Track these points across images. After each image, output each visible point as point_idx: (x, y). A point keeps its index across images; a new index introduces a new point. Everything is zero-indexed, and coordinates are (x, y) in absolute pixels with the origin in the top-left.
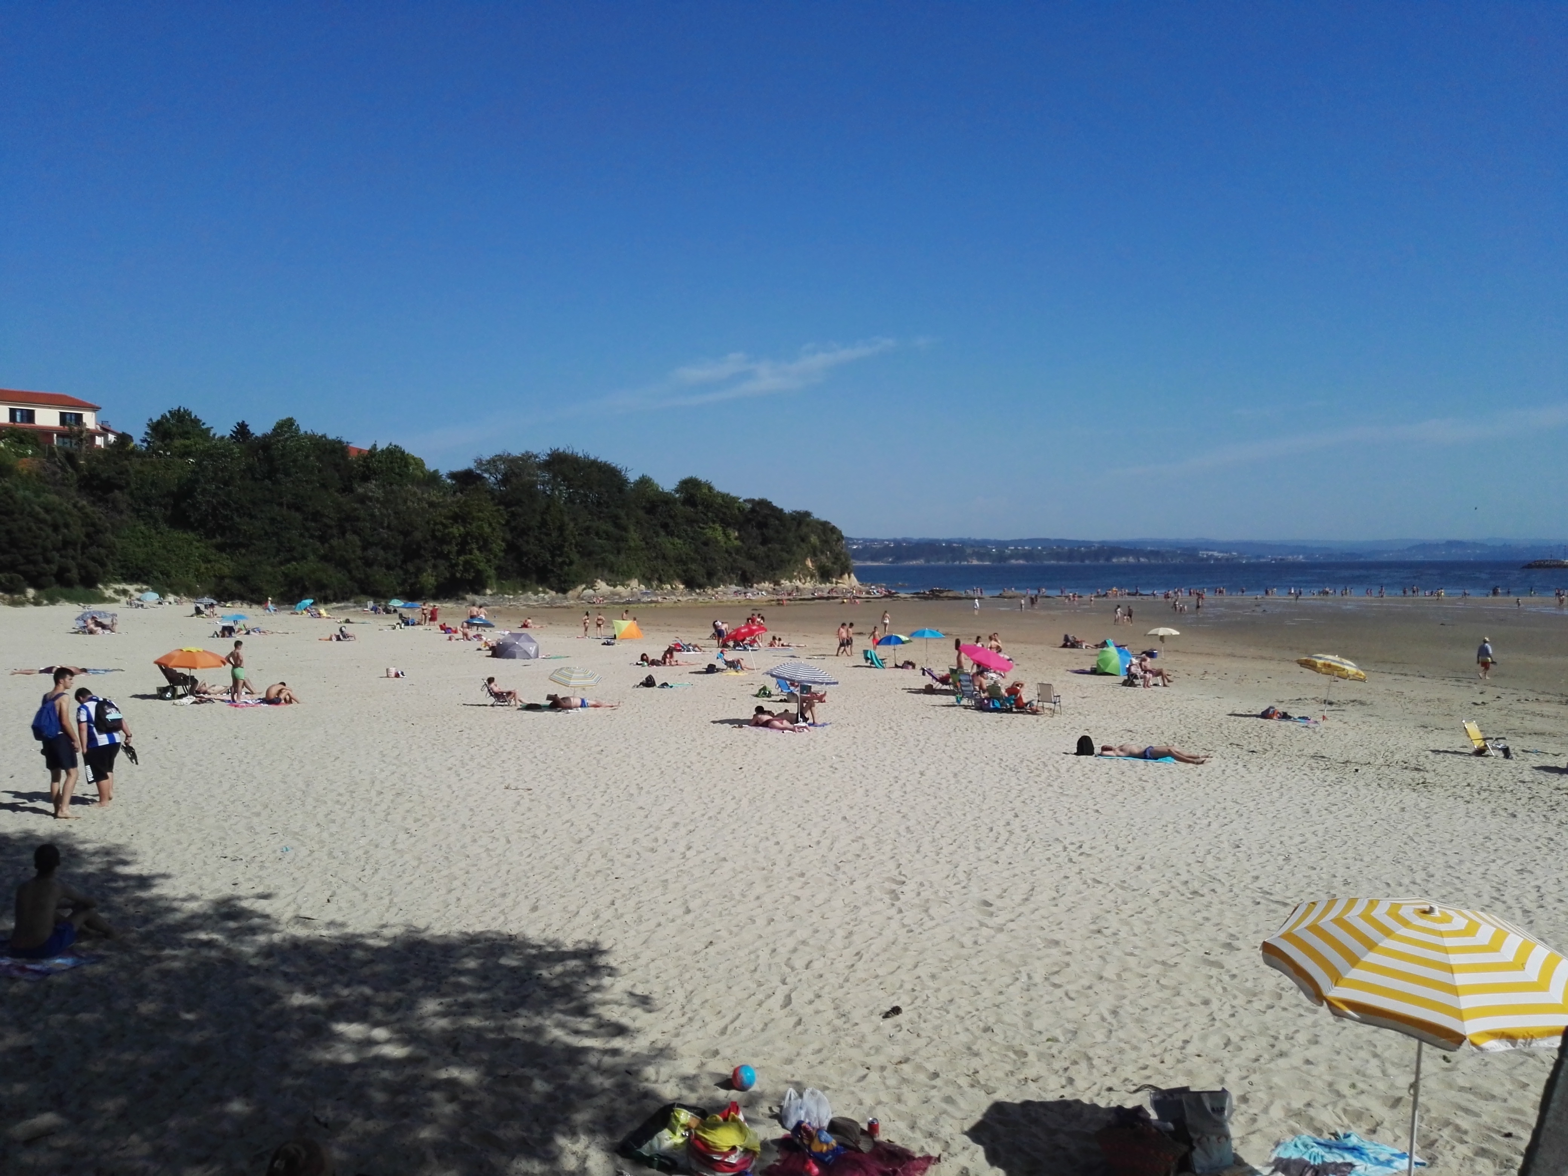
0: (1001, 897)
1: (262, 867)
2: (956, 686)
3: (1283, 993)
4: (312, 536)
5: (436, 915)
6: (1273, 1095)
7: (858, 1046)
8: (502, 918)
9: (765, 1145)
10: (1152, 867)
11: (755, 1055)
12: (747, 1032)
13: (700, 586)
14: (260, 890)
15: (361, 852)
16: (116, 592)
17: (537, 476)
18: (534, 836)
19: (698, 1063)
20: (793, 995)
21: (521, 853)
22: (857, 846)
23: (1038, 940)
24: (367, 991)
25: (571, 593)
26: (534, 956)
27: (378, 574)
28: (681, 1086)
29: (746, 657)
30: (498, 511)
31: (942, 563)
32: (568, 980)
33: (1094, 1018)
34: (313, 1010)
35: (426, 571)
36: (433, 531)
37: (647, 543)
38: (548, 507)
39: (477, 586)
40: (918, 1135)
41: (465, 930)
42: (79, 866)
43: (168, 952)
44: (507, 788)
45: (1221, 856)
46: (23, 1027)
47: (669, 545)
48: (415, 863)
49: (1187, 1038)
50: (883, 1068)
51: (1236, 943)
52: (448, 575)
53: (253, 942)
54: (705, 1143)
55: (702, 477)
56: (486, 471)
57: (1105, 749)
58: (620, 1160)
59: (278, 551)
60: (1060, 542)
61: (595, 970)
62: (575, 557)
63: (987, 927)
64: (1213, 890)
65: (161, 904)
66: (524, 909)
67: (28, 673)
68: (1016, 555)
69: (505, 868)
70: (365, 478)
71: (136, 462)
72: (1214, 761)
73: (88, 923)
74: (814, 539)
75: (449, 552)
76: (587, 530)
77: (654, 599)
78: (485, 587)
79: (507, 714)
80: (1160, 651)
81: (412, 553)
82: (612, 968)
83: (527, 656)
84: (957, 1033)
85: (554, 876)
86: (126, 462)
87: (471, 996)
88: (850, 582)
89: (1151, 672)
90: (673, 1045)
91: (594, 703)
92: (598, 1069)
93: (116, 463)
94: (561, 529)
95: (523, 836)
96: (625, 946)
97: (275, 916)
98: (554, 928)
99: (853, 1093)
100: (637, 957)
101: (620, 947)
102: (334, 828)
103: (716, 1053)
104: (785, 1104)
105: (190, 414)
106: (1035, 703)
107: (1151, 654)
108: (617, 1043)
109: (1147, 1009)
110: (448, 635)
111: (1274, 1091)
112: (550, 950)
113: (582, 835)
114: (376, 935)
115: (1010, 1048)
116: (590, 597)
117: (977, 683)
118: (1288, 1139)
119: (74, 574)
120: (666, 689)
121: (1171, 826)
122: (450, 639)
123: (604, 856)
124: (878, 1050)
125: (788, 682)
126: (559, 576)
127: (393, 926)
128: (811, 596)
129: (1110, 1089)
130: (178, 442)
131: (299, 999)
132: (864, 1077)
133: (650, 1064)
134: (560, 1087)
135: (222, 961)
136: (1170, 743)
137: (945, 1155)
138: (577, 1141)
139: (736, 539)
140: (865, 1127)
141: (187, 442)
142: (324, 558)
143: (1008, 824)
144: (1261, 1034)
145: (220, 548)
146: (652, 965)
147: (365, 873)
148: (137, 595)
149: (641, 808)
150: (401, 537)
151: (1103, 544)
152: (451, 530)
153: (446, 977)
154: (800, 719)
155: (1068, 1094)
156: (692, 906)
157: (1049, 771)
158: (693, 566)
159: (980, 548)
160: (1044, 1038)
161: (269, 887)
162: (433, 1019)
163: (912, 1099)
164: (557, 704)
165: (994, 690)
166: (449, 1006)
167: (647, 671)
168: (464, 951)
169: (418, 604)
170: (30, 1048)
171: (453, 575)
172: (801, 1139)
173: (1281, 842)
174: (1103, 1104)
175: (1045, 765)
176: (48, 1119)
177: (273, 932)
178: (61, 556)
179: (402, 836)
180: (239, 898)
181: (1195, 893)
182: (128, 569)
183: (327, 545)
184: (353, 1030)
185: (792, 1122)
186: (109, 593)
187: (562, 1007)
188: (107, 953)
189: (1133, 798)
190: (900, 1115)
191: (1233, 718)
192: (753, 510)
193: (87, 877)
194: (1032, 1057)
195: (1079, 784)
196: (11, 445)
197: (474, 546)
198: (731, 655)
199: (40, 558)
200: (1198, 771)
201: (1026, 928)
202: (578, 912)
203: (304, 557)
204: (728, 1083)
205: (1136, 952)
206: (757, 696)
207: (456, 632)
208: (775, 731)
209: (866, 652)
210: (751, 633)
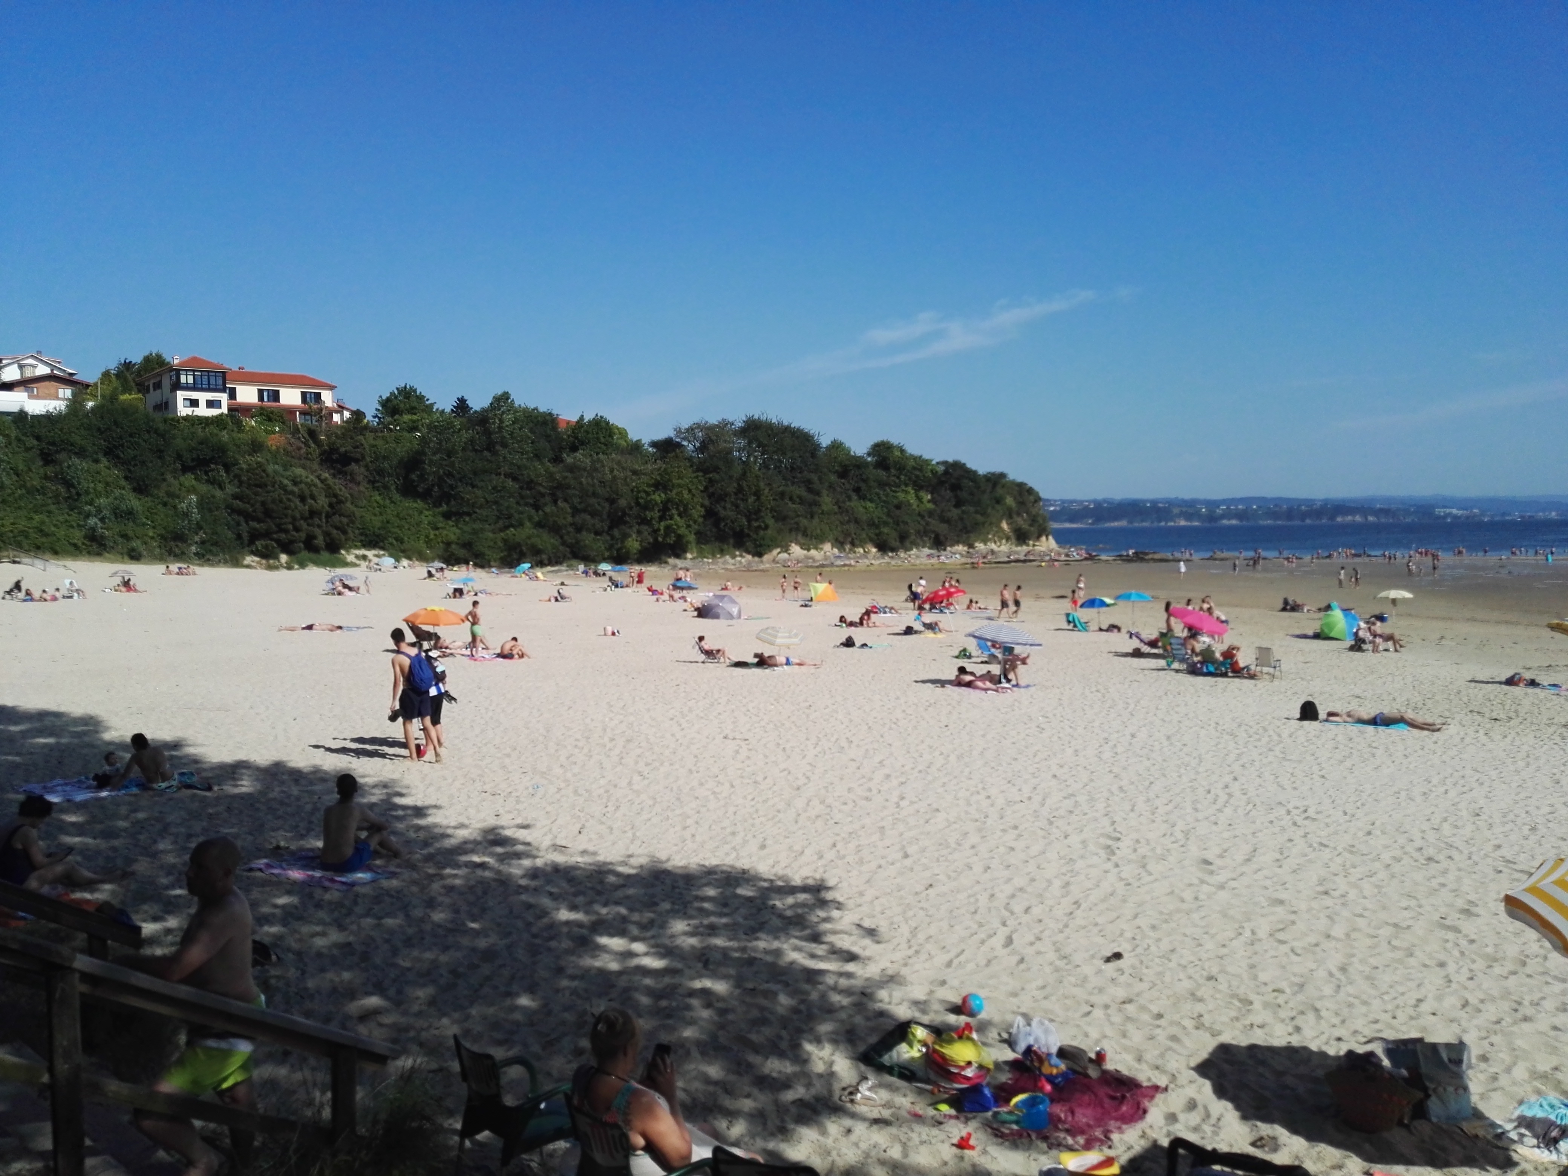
0: (1221, 856)
1: (518, 802)
2: (1165, 650)
3: (1528, 960)
4: (526, 504)
5: (675, 849)
6: (1517, 1057)
7: (1082, 986)
8: (734, 854)
9: (997, 1065)
10: (1383, 833)
11: (981, 986)
12: (971, 966)
13: (893, 550)
14: (519, 821)
15: (602, 791)
16: (357, 557)
17: (733, 443)
18: (756, 782)
19: (927, 990)
20: (1014, 936)
21: (745, 797)
22: (1069, 803)
23: (1262, 899)
24: (623, 911)
25: (766, 557)
26: (767, 889)
27: (587, 538)
28: (914, 1008)
29: (944, 619)
30: (697, 477)
31: (1146, 524)
32: (800, 911)
33: (1321, 973)
34: (579, 924)
35: (630, 536)
36: (637, 498)
37: (840, 507)
38: (744, 474)
39: (678, 550)
40: (1144, 1066)
41: (702, 863)
42: (363, 796)
43: (448, 871)
44: (725, 738)
45: (1459, 824)
46: (341, 927)
47: (861, 509)
48: (651, 802)
49: (1420, 997)
50: (1107, 1007)
51: (1474, 910)
52: (651, 540)
53: (520, 865)
54: (943, 1057)
55: (894, 440)
56: (684, 439)
57: (1331, 714)
58: (863, 1067)
59: (498, 518)
60: (1278, 501)
61: (823, 903)
62: (771, 522)
63: (1208, 884)
64: (1450, 857)
65: (437, 830)
66: (753, 846)
67: (292, 630)
68: (1227, 515)
69: (731, 809)
70: (574, 449)
71: (370, 436)
72: (1452, 729)
73: (382, 844)
74: (1009, 501)
75: (652, 518)
76: (782, 495)
77: (847, 562)
78: (685, 552)
79: (718, 671)
80: (1391, 615)
81: (617, 520)
82: (839, 903)
83: (730, 616)
84: (1180, 980)
85: (777, 819)
86: (361, 437)
87: (713, 919)
88: (1048, 545)
89: (1380, 636)
90: (902, 973)
91: (797, 661)
92: (835, 988)
93: (352, 438)
94: (757, 494)
95: (746, 781)
96: (850, 885)
97: (535, 843)
98: (783, 864)
99: (1078, 1026)
100: (861, 894)
101: (845, 884)
102: (576, 769)
103: (943, 983)
104: (1014, 1031)
105: (415, 391)
106: (1253, 668)
107: (1381, 618)
108: (851, 967)
109: (1377, 968)
110: (655, 597)
111: (1517, 1053)
112: (780, 883)
113: (800, 783)
114: (624, 863)
115: (1234, 996)
116: (785, 561)
117: (1189, 647)
118: (1533, 1098)
119: (320, 541)
120: (866, 650)
121: (1403, 794)
122: (657, 600)
123: (822, 802)
124: (1101, 990)
125: (989, 644)
126: (755, 540)
127: (639, 856)
128: (1006, 559)
129: (1339, 1039)
130: (406, 417)
131: (564, 915)
132: (1089, 1013)
133: (882, 988)
134: (803, 1001)
135: (495, 880)
136: (1403, 709)
137: (1172, 1086)
138: (823, 1048)
139: (929, 501)
140: (1093, 1056)
141: (415, 417)
142: (539, 525)
143: (1226, 787)
144: (1502, 998)
145: (447, 516)
146: (876, 902)
147: (608, 809)
148: (376, 560)
149: (853, 760)
150: (607, 505)
151: (1326, 502)
152: (653, 497)
153: (690, 902)
154: (1003, 680)
155: (1296, 1041)
156: (910, 851)
157: (1270, 736)
158: (886, 530)
159: (1189, 508)
160: (1270, 988)
161: (526, 818)
162: (683, 938)
163: (1137, 1037)
164: (763, 662)
165: (1207, 655)
166: (696, 927)
167: (846, 632)
168: (704, 881)
169: (625, 567)
170: (349, 944)
171: (656, 540)
172: (1032, 1061)
173: (1527, 812)
174: (1332, 1052)
175: (1265, 730)
176: (374, 1001)
177: (535, 857)
178: (308, 525)
179: (636, 778)
180: (502, 828)
181: (1430, 859)
182: (366, 535)
183: (540, 512)
184: (616, 943)
185: (1022, 1046)
186: (350, 558)
187: (798, 934)
188: (398, 870)
189: (1363, 765)
190: (1126, 1049)
191: (1473, 684)
192: (946, 472)
193: (372, 806)
194: (1257, 1005)
195: (1303, 749)
196: (260, 423)
197: (674, 511)
198: (928, 618)
199: (290, 527)
200: (1434, 739)
201: (1248, 887)
202: (803, 852)
203: (521, 524)
204: (957, 1010)
205: (1366, 913)
206: (957, 657)
207: (662, 594)
208: (977, 692)
209: (1068, 615)
210: (949, 595)
